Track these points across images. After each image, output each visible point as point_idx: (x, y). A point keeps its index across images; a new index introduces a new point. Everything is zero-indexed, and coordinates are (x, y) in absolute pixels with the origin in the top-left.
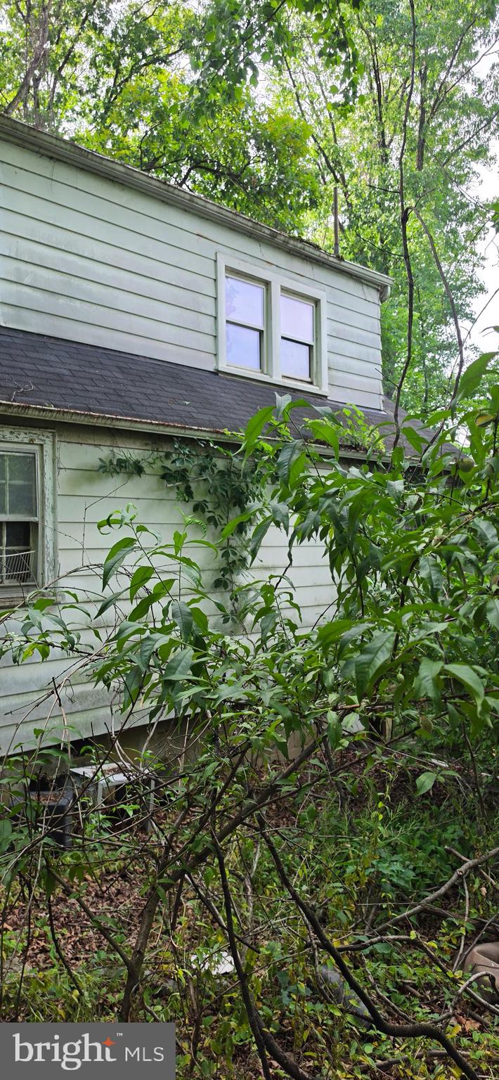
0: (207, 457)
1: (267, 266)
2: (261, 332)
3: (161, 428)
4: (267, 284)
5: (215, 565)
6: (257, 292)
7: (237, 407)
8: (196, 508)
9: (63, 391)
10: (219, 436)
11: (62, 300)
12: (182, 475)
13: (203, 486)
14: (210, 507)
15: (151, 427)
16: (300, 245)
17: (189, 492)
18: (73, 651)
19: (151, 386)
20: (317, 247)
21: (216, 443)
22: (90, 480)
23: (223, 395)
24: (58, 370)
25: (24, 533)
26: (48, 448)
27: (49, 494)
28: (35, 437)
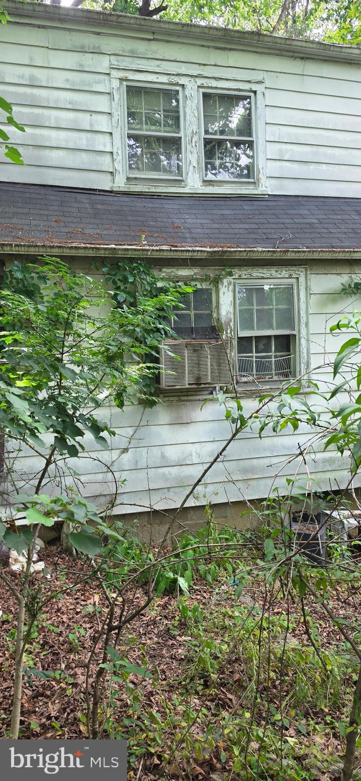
9: (313, 236)
11: (312, 166)
18: (315, 425)
22: (334, 301)
24: (309, 221)
25: (286, 343)
26: (302, 280)
27: (303, 313)
28: (292, 272)
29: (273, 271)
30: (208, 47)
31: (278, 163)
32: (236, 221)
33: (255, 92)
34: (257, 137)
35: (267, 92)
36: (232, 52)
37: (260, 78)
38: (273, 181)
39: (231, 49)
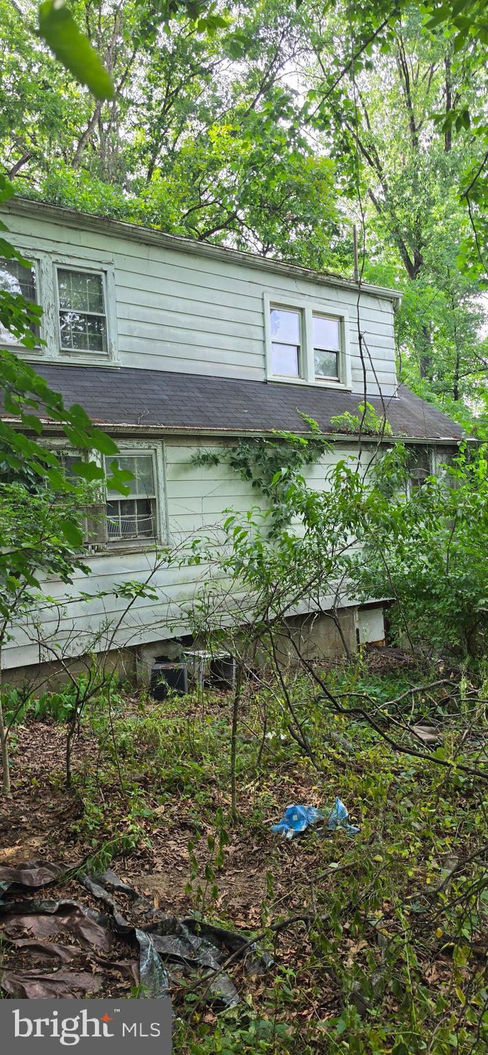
0: (260, 449)
1: (302, 297)
2: (298, 347)
3: (230, 433)
4: (302, 310)
5: (268, 523)
6: (294, 317)
7: (281, 409)
8: (254, 484)
9: (167, 412)
10: (269, 434)
11: (159, 344)
12: (244, 463)
13: (259, 469)
14: (264, 483)
15: (223, 432)
16: (326, 278)
17: (249, 474)
19: (222, 401)
20: (340, 277)
21: (267, 439)
22: (186, 470)
23: (271, 400)
24: (161, 397)
25: (147, 506)
26: (159, 451)
27: (161, 480)
28: (151, 444)
29: (135, 443)
30: (61, 226)
31: (128, 339)
32: (97, 394)
33: (106, 272)
34: (108, 314)
35: (116, 273)
36: (83, 232)
37: (110, 260)
38: (123, 355)
39: (82, 230)
